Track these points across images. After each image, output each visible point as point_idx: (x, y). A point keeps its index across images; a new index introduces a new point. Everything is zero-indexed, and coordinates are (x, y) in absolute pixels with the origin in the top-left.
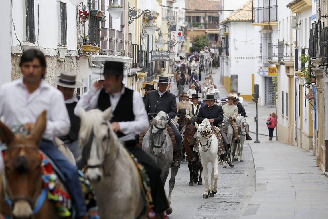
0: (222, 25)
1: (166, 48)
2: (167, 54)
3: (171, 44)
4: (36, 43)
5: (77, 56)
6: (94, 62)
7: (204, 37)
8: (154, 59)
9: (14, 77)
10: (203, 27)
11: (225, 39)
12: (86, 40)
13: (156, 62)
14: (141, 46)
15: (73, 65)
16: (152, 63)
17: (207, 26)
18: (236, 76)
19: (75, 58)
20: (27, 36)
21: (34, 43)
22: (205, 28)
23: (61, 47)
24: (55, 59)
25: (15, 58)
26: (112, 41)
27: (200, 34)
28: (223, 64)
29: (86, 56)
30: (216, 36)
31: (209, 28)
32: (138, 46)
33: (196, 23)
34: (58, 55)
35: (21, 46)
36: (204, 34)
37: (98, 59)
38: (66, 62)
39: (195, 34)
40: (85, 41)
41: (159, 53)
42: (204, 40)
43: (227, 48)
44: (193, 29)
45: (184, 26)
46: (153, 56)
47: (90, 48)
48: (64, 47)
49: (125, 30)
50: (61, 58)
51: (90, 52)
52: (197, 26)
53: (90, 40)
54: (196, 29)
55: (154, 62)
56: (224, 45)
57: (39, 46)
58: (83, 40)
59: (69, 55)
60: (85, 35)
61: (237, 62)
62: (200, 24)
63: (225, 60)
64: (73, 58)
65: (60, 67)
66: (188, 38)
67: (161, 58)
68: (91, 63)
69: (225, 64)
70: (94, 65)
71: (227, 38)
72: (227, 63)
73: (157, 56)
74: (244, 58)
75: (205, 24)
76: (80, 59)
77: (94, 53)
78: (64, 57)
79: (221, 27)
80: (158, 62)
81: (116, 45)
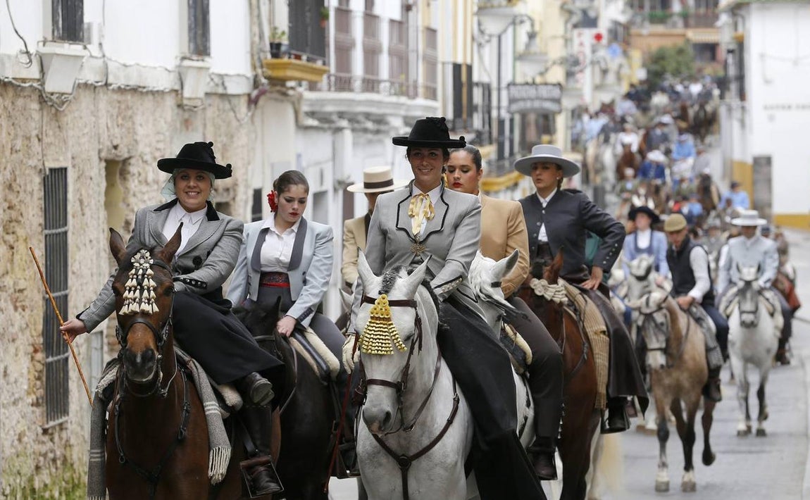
0: (725, 12)
1: (557, 74)
2: (556, 92)
3: (572, 66)
4: (93, 48)
5: (249, 95)
6: (312, 114)
7: (681, 51)
8: (515, 107)
9: (8, 152)
10: (680, 23)
11: (737, 52)
12: (279, 45)
13: (524, 115)
14: (470, 68)
15: (235, 123)
16: (512, 120)
17: (692, 21)
18: (768, 161)
19: (244, 101)
20: (55, 22)
21: (85, 48)
22: (687, 25)
23: (187, 63)
24: (170, 101)
25: (11, 93)
26: (371, 54)
27: (668, 43)
28: (729, 126)
29: (285, 94)
30: (710, 49)
31: (698, 25)
32: (457, 68)
33: (659, 12)
34: (177, 87)
35: (27, 52)
36: (680, 42)
37: (323, 105)
38: (210, 113)
39: (655, 45)
40: (276, 49)
41: (532, 92)
42: (680, 59)
43: (741, 78)
44: (648, 29)
45: (623, 19)
46: (512, 101)
47: (292, 67)
48: (200, 64)
49: (418, 20)
50: (190, 99)
51: (299, 81)
52: (662, 20)
53: (291, 46)
54: (660, 29)
55: (517, 118)
56: (732, 71)
57: (104, 56)
58: (271, 45)
59: (220, 90)
60: (275, 28)
61: (771, 118)
62: (671, 15)
63: (737, 114)
64: (234, 101)
65: (187, 128)
66: (637, 56)
67: (537, 104)
68: (301, 116)
69: (736, 125)
70: (314, 123)
71: (739, 48)
72: (743, 123)
73: (524, 100)
74: (789, 107)
75: (685, 17)
76: (261, 102)
77: (313, 87)
78: (201, 95)
79: (724, 19)
80: (532, 118)
81: (384, 62)
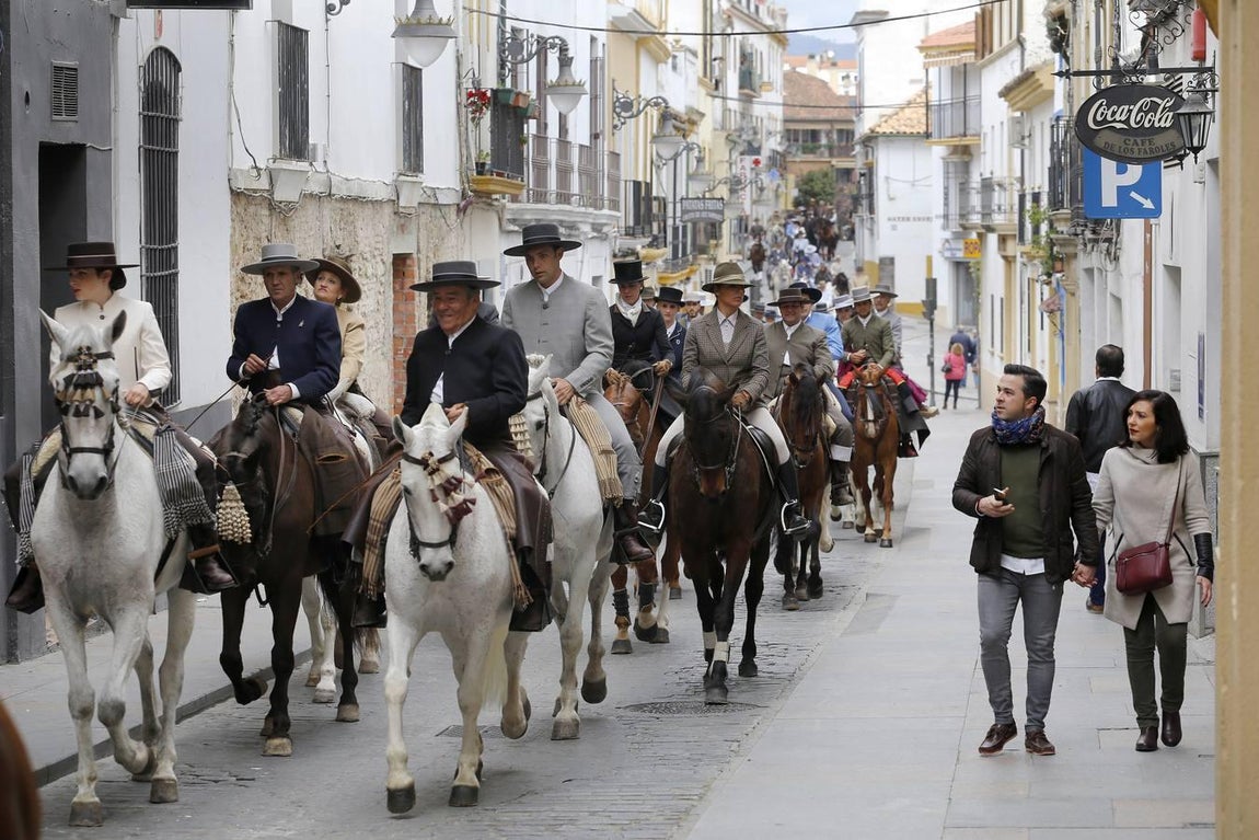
0: (859, 143)
1: (722, 191)
2: (719, 206)
3: (735, 185)
4: (319, 165)
5: (458, 205)
6: (513, 221)
7: (826, 175)
8: (686, 217)
9: (241, 251)
10: (826, 153)
11: (868, 176)
12: (483, 164)
13: (695, 225)
14: (649, 186)
15: (445, 226)
16: (685, 228)
17: (835, 152)
18: (892, 260)
19: (454, 209)
20: (282, 143)
21: (311, 164)
22: (831, 155)
23: (403, 178)
24: (388, 210)
25: (243, 201)
26: (564, 173)
27: (815, 168)
28: (862, 233)
29: (490, 205)
30: (848, 172)
31: (840, 155)
32: (637, 184)
33: (810, 144)
34: (394, 198)
35: (256, 167)
36: (825, 167)
37: (522, 214)
38: (423, 219)
39: (806, 169)
40: (481, 168)
41: (700, 205)
42: (825, 180)
43: (871, 196)
44: (801, 157)
45: (780, 149)
46: (684, 212)
47: (494, 183)
48: (414, 179)
49: (605, 145)
50: (404, 207)
51: (504, 195)
52: (812, 151)
53: (493, 164)
54: (811, 157)
55: (689, 225)
56: (864, 191)
57: (328, 171)
58: (477, 164)
59: (433, 201)
60: (481, 151)
61: (894, 228)
62: (820, 147)
63: (867, 224)
64: (444, 209)
65: (403, 232)
66: (791, 178)
67: (704, 215)
68: (504, 223)
69: (867, 232)
70: (512, 227)
71: (869, 173)
72: (871, 231)
73: (694, 211)
74: (908, 219)
75: (830, 148)
76: (468, 211)
77: (515, 199)
78: (416, 205)
79: (858, 148)
80: (702, 225)
81: (575, 178)
